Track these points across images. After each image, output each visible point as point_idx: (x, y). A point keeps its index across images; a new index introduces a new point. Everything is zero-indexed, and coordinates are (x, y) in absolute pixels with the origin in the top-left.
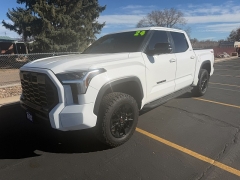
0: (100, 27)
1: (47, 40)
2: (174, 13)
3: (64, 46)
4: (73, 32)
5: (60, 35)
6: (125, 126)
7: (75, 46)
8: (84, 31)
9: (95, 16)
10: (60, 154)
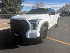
0: (22, 7)
1: (6, 10)
2: (42, 4)
3: (12, 12)
4: (15, 8)
5: (10, 9)
6: (45, 36)
7: (15, 12)
8: (18, 8)
9: (21, 3)
10: (27, 46)
